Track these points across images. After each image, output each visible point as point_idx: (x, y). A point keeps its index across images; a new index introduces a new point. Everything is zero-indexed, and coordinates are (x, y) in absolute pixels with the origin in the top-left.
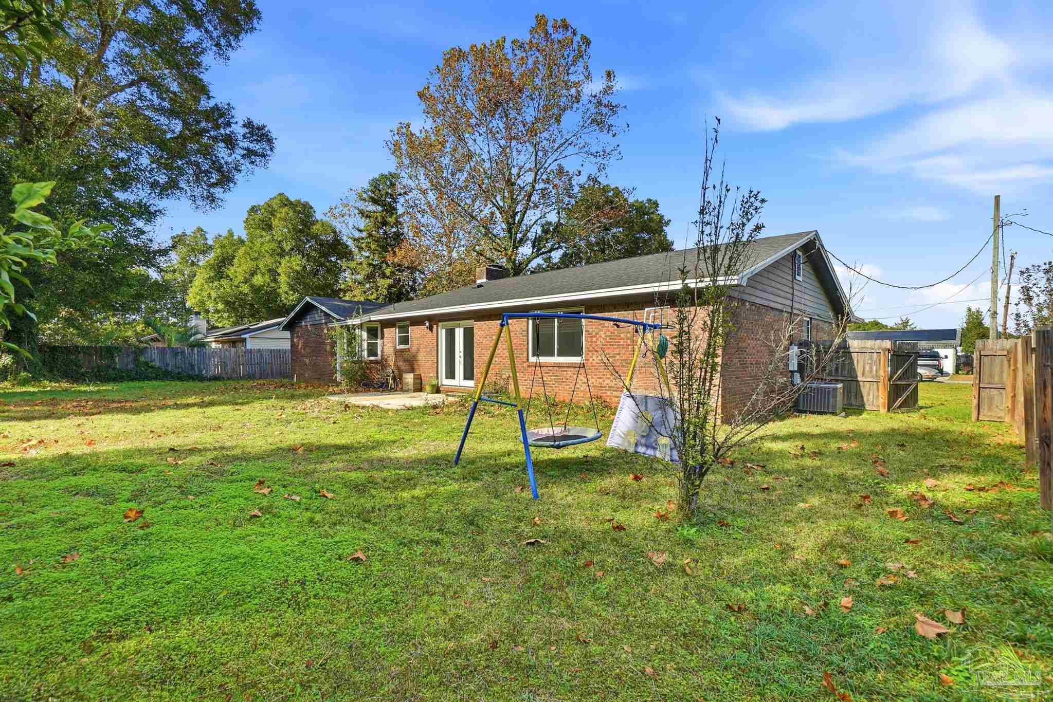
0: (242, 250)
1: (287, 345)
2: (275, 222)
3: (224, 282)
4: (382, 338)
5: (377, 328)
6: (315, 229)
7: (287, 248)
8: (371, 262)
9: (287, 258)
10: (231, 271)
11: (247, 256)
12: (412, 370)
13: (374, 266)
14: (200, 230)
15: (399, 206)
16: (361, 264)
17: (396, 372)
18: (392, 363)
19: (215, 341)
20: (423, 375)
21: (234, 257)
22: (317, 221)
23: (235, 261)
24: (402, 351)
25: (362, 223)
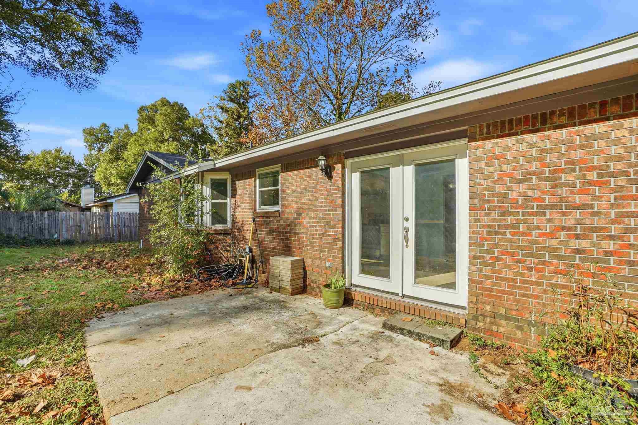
0: (132, 140)
1: (135, 209)
2: (158, 117)
3: (120, 162)
4: (234, 195)
5: (226, 180)
6: (189, 122)
7: (166, 137)
8: (228, 144)
9: (166, 143)
10: (125, 155)
11: (137, 143)
12: (287, 251)
13: (231, 148)
14: (104, 125)
15: (250, 105)
16: (221, 147)
17: (256, 251)
18: (249, 236)
19: (96, 206)
20: (308, 262)
21: (127, 144)
22: (190, 117)
23: (128, 147)
24: (266, 216)
25: (224, 117)
